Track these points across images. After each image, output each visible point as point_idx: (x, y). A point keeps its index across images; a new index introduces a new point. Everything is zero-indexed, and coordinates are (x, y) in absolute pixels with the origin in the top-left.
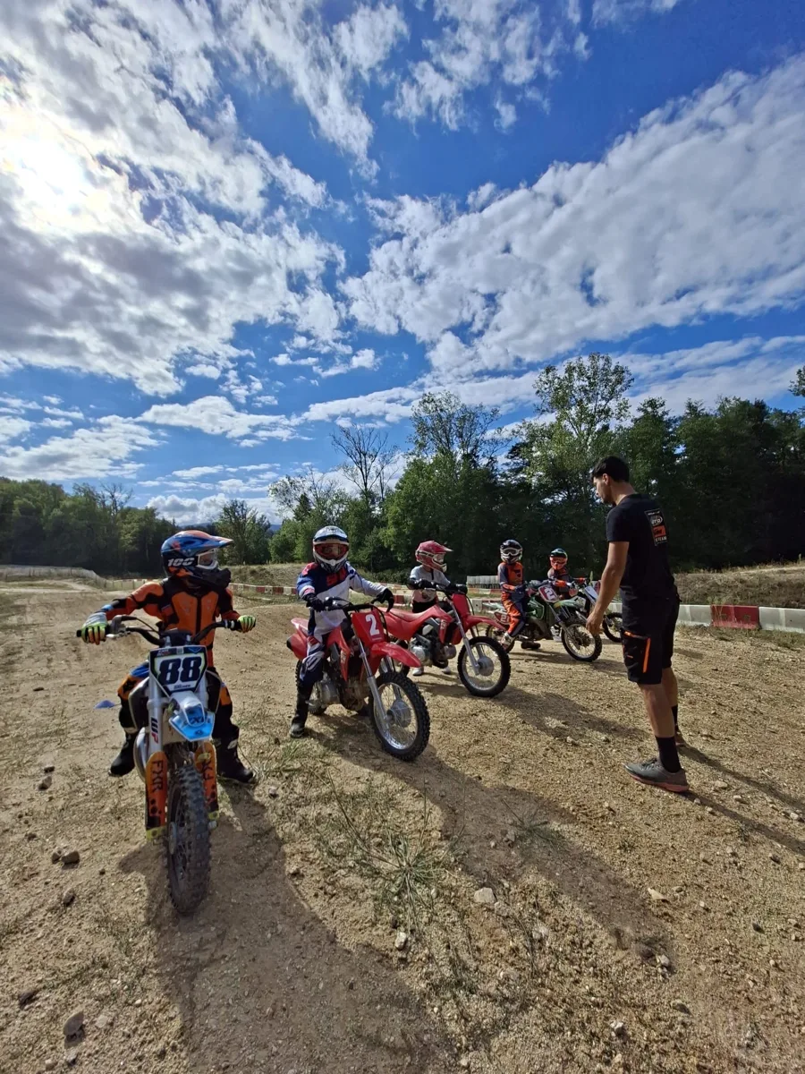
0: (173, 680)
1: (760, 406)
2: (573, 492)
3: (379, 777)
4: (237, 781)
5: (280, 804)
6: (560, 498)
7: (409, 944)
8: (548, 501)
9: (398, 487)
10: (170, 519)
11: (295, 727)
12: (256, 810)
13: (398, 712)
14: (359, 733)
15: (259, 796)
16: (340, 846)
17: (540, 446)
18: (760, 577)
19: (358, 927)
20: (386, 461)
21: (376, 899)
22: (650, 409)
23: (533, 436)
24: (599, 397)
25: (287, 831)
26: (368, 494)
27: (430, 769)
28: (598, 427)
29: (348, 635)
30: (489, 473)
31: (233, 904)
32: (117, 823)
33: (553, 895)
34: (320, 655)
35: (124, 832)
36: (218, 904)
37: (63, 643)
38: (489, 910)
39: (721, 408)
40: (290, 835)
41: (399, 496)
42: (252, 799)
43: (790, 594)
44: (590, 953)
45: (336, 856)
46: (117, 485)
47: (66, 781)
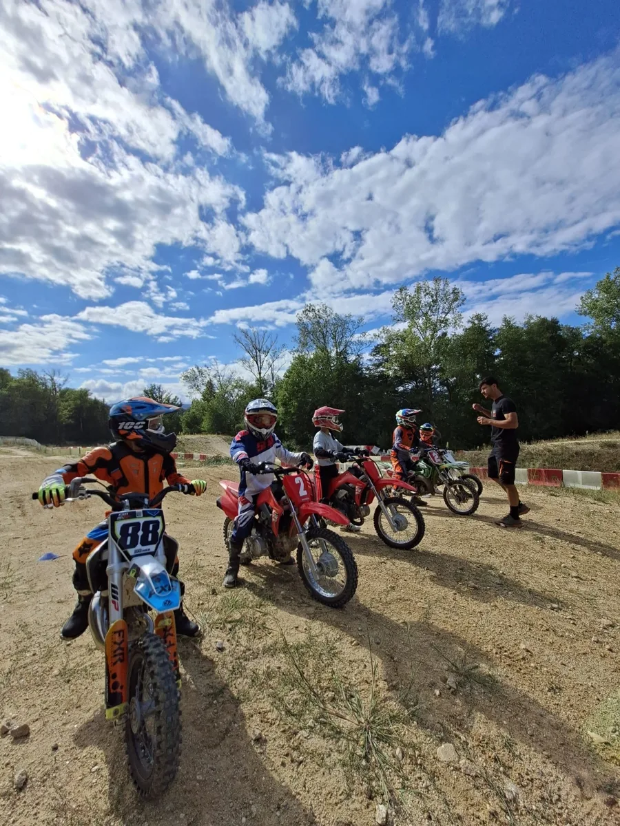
0: (133, 544)
1: (555, 322)
2: (420, 382)
3: (316, 626)
4: (185, 636)
5: (229, 659)
6: (409, 386)
7: (390, 819)
8: (401, 389)
9: (286, 376)
10: (100, 399)
11: (229, 578)
12: (207, 666)
13: (327, 564)
14: (287, 581)
15: (207, 649)
16: (295, 702)
17: (396, 347)
18: (562, 447)
19: (333, 800)
20: (275, 356)
21: (344, 765)
22: (476, 322)
23: (390, 339)
24: (440, 311)
25: (240, 688)
26: (261, 381)
27: (359, 615)
28: (439, 333)
29: (278, 495)
30: (356, 367)
31: (199, 781)
32: (67, 686)
33: (509, 745)
34: (250, 513)
35: (75, 698)
36: (183, 783)
37: (9, 500)
38: (456, 769)
39: (528, 323)
40: (245, 693)
41: (287, 383)
42: (200, 653)
43: (584, 460)
44: (562, 808)
45: (294, 715)
46: (56, 371)
47: (12, 639)
